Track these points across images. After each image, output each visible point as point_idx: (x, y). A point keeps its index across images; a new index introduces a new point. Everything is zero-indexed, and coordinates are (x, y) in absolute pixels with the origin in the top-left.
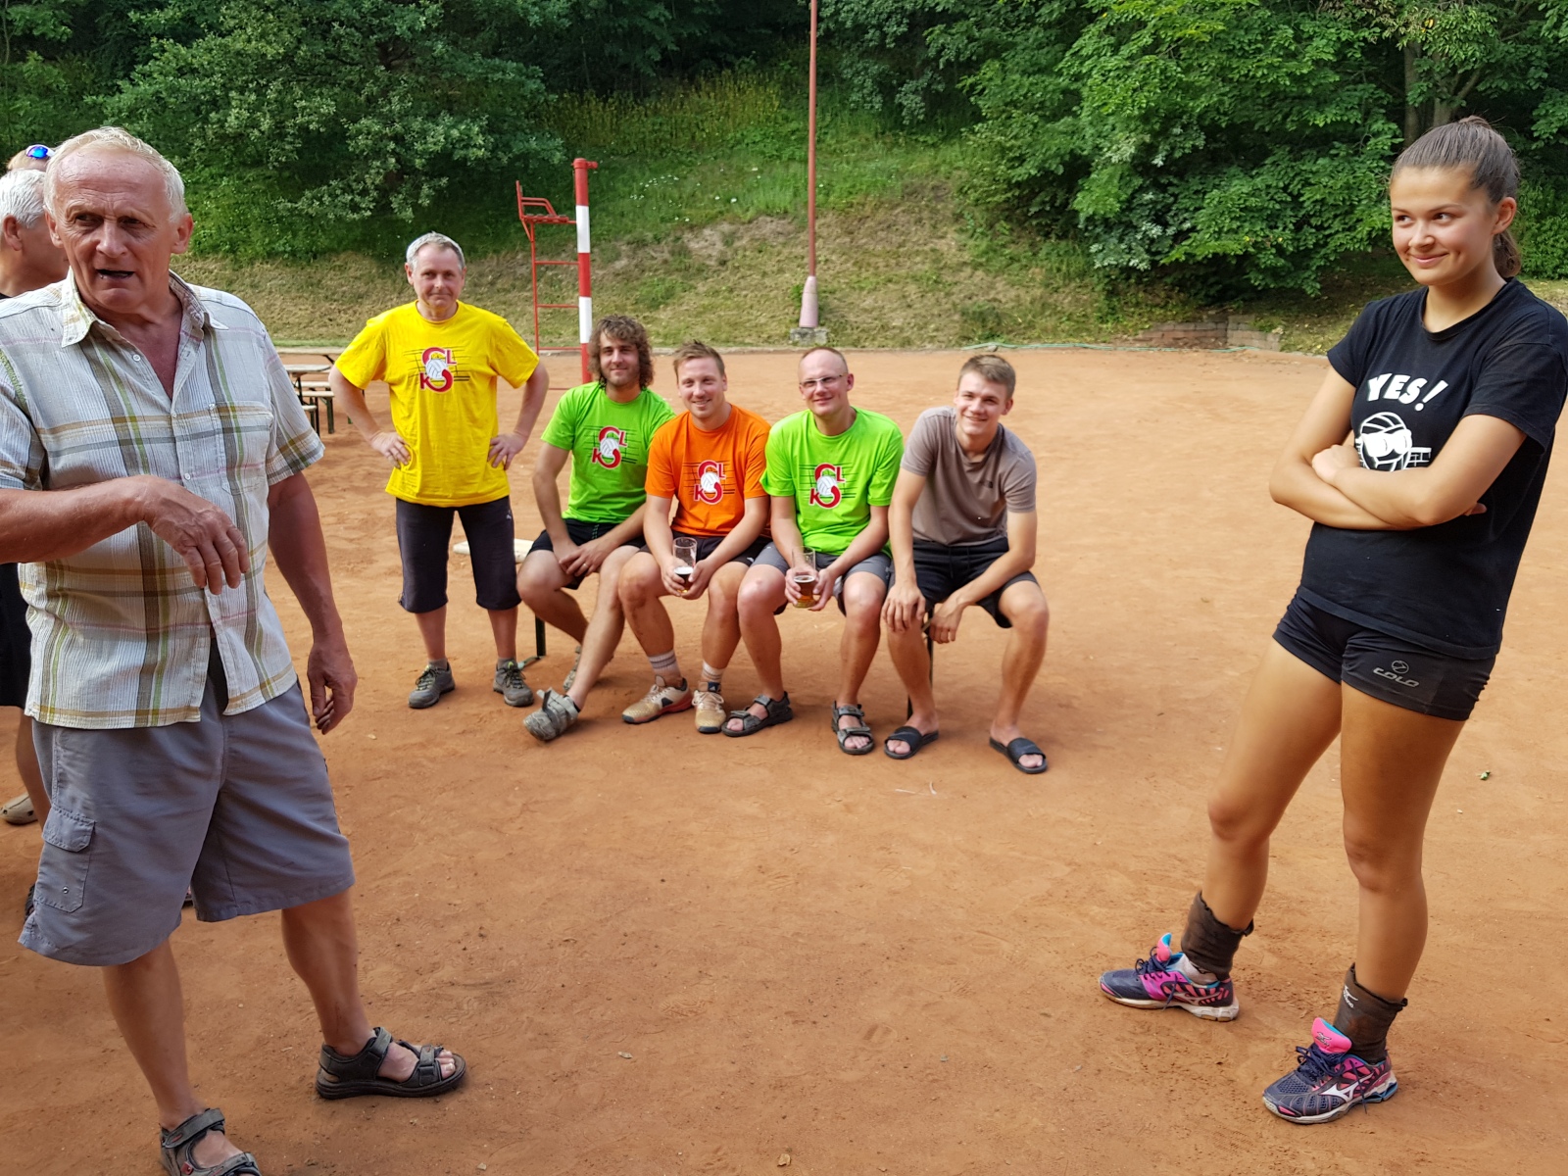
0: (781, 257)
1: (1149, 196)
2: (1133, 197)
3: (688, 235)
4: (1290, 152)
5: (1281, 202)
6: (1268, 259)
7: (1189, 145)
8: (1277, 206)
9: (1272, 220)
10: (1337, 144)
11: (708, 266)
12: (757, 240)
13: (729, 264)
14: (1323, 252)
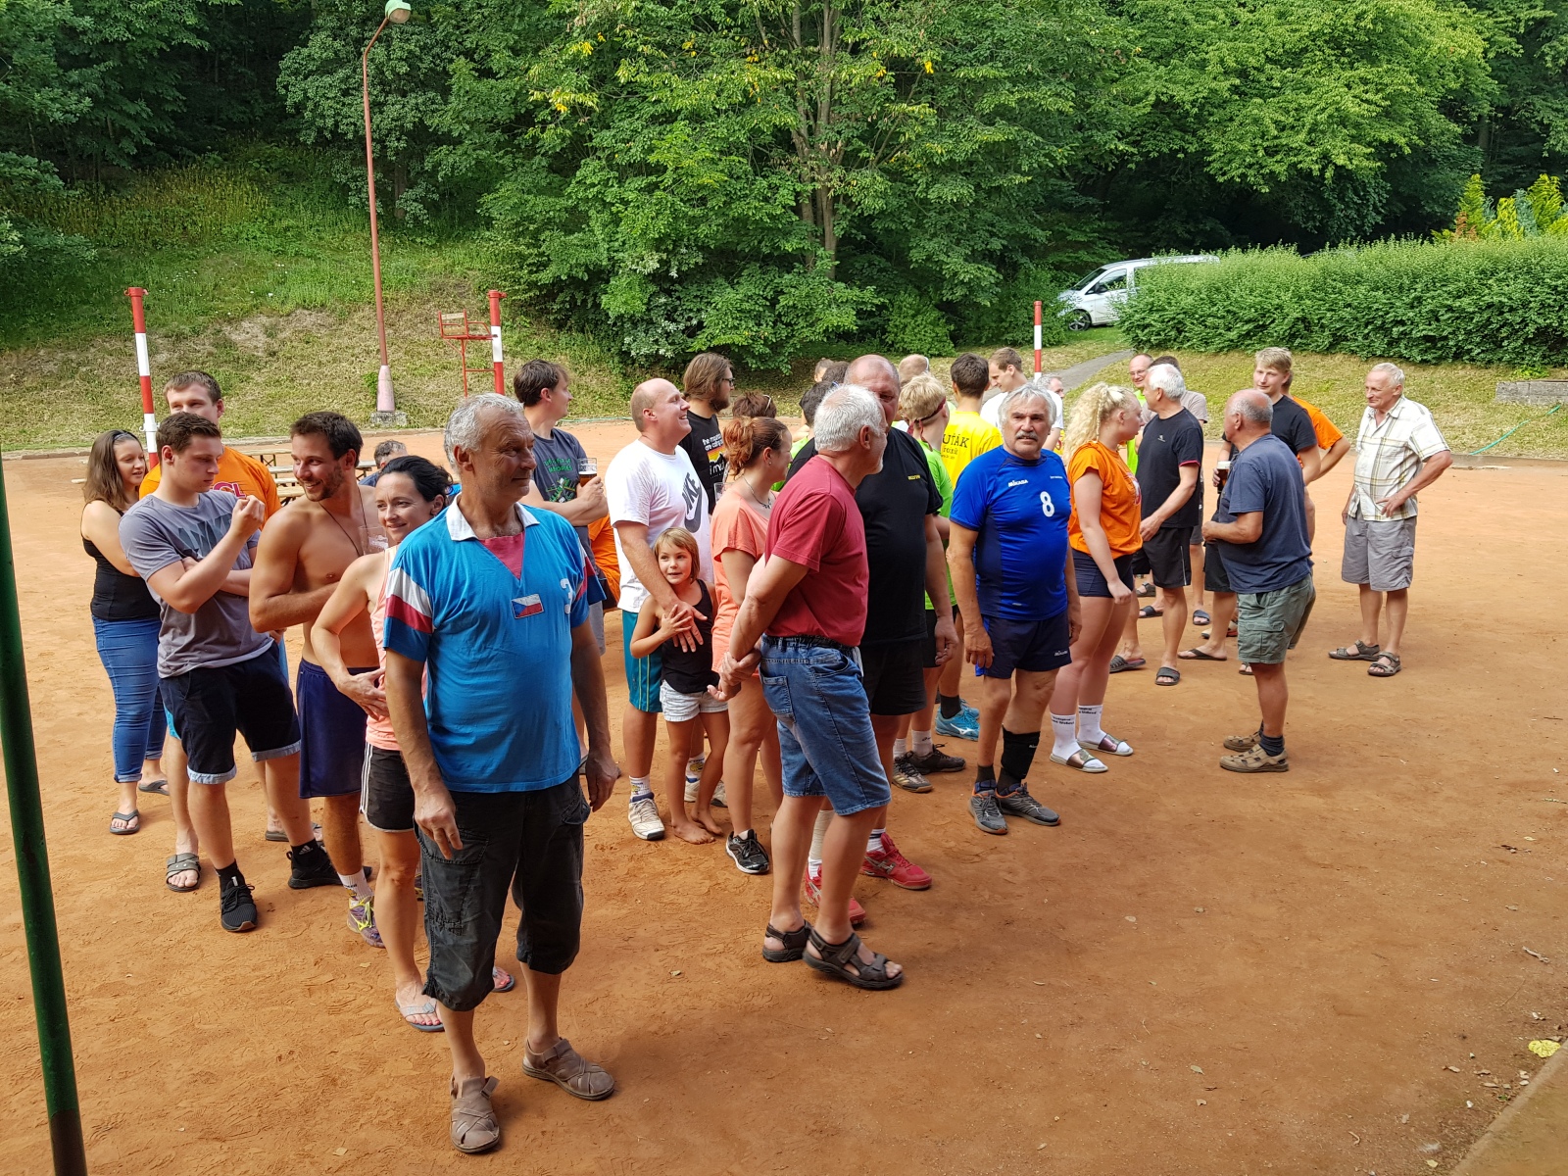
0: (331, 348)
1: (663, 300)
2: (650, 300)
3: (227, 329)
4: (760, 267)
5: (763, 306)
6: (759, 348)
7: (693, 261)
8: (761, 309)
9: (758, 319)
10: (797, 265)
11: (258, 357)
12: (302, 332)
13: (280, 354)
14: (791, 342)
